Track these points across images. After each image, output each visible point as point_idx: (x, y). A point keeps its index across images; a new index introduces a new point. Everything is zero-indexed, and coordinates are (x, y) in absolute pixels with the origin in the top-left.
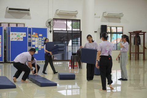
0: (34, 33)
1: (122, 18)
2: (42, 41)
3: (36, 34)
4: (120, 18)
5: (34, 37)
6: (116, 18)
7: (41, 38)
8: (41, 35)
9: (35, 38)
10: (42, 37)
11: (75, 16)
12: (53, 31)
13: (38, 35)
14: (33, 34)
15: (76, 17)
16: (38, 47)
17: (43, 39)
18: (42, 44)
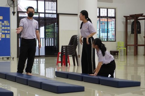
7: (0, 22)
8: (0, 18)
10: (2, 21)
12: (18, 12)
17: (4, 24)
18: (3, 31)
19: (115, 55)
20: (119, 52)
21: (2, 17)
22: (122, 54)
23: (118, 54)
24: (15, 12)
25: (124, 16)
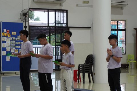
0: (5, 31)
1: (125, 8)
2: (16, 41)
3: (8, 32)
4: (122, 8)
5: (4, 36)
7: (14, 38)
8: (14, 33)
9: (6, 37)
10: (16, 36)
11: (60, 5)
12: (29, 26)
13: (11, 33)
14: (3, 32)
15: (62, 6)
16: (10, 52)
17: (18, 39)
18: (16, 46)
19: (125, 68)
20: (130, 65)
21: (16, 32)
22: (132, 67)
23: (128, 68)
24: (27, 27)
25: (134, 29)
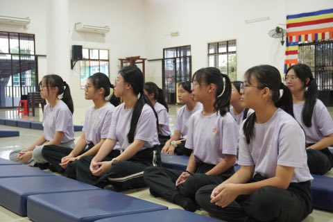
1: (107, 34)
4: (103, 35)
6: (98, 34)
11: (25, 27)
15: (27, 29)
25: (119, 59)
